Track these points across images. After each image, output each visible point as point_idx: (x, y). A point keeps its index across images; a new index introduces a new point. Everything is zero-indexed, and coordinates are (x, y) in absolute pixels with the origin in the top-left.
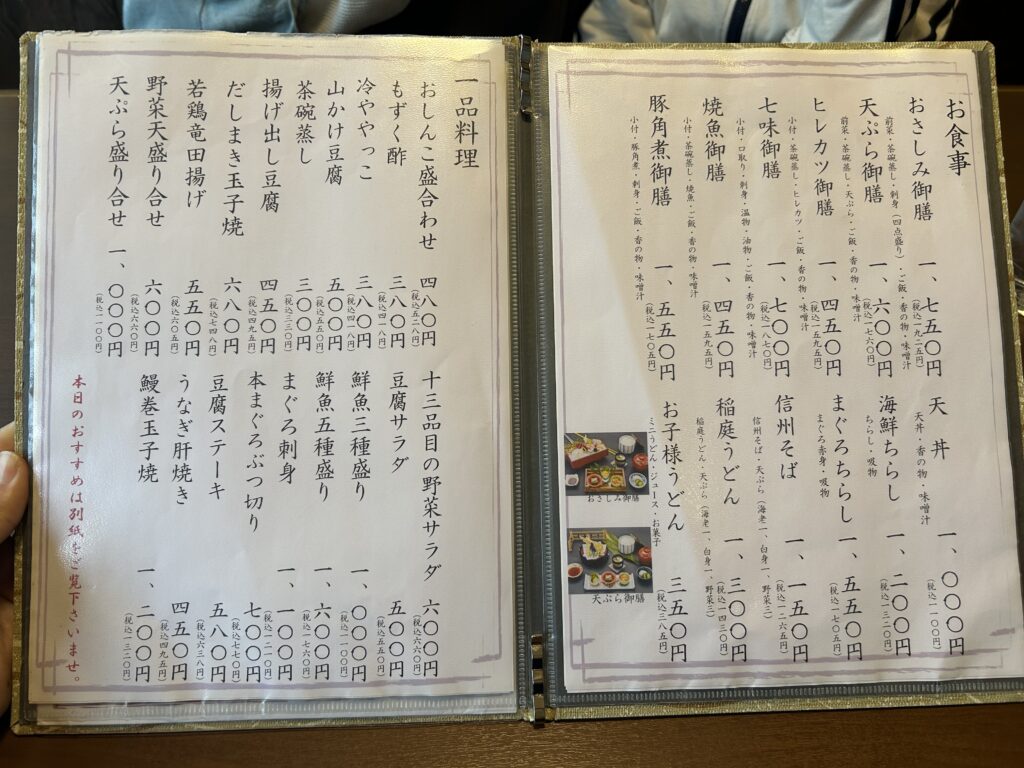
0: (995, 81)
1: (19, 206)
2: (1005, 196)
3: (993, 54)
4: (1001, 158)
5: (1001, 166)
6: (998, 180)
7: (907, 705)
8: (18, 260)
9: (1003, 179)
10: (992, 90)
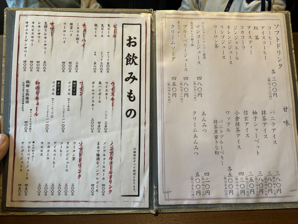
0: (291, 22)
1: (3, 58)
2: (294, 56)
3: (290, 15)
4: (293, 45)
5: (293, 47)
6: (292, 52)
7: (267, 209)
8: (3, 74)
9: (293, 51)
10: (290, 25)
